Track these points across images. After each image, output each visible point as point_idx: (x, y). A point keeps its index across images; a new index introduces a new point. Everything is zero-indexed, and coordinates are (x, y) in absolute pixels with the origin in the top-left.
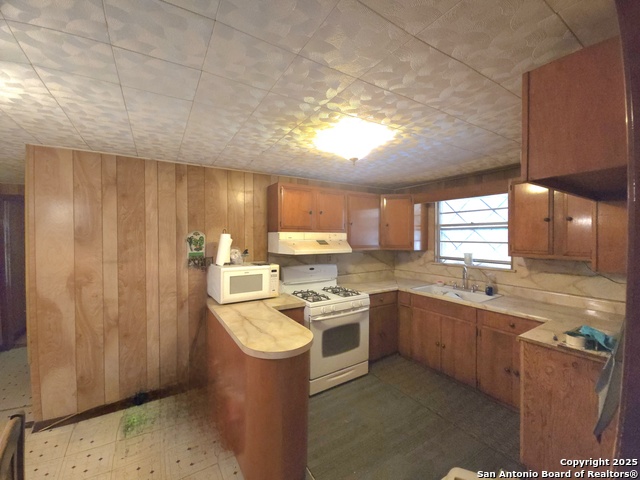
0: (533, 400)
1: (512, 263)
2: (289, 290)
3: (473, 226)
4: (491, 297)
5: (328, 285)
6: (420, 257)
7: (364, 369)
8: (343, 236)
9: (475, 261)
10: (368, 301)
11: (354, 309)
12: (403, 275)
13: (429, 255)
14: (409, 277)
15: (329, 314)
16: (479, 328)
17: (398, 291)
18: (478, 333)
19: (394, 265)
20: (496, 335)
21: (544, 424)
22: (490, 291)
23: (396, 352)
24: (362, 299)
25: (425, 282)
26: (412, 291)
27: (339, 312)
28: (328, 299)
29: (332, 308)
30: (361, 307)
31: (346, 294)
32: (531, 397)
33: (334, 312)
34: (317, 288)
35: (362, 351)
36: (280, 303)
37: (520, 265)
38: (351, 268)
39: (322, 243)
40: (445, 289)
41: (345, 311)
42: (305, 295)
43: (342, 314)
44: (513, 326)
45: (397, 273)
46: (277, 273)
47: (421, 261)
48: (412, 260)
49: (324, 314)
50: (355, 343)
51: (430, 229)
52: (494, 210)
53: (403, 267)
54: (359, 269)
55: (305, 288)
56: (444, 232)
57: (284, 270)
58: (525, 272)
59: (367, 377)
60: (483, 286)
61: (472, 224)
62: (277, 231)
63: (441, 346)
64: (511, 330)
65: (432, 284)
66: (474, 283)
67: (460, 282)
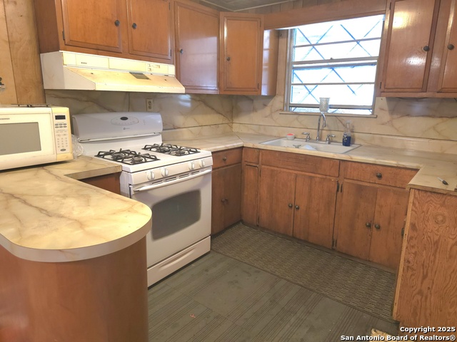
0: (415, 254)
1: (373, 108)
2: (91, 150)
3: (333, 64)
4: (348, 148)
5: (151, 142)
6: (265, 105)
7: (206, 246)
8: (170, 69)
9: (331, 107)
10: (210, 161)
11: (193, 171)
12: (243, 130)
13: (277, 102)
14: (251, 132)
15: (159, 180)
16: (340, 184)
17: (243, 147)
18: (339, 188)
19: (232, 117)
20: (360, 189)
21: (425, 277)
22: (348, 142)
23: (240, 221)
24: (203, 158)
25: (271, 136)
26: (261, 146)
27: (173, 177)
28: (156, 159)
29: (162, 171)
30: (203, 168)
31: (180, 153)
32: (413, 251)
33: (166, 178)
34: (136, 146)
35: (203, 225)
36: (77, 168)
37: (382, 109)
38: (180, 120)
39: (139, 76)
40: (296, 142)
41: (182, 175)
42: (117, 157)
43: (178, 180)
44: (380, 177)
45: (236, 128)
46: (67, 121)
47: (267, 111)
48: (255, 110)
49: (153, 181)
50: (194, 217)
51: (281, 67)
52: (358, 41)
53: (244, 119)
54: (190, 121)
55: (116, 147)
56: (296, 72)
57: (77, 119)
58: (386, 117)
59: (210, 256)
60: (340, 136)
61: (332, 60)
62: (57, 49)
63: (294, 207)
64: (377, 181)
65: (280, 138)
66: (328, 133)
67: (314, 134)
